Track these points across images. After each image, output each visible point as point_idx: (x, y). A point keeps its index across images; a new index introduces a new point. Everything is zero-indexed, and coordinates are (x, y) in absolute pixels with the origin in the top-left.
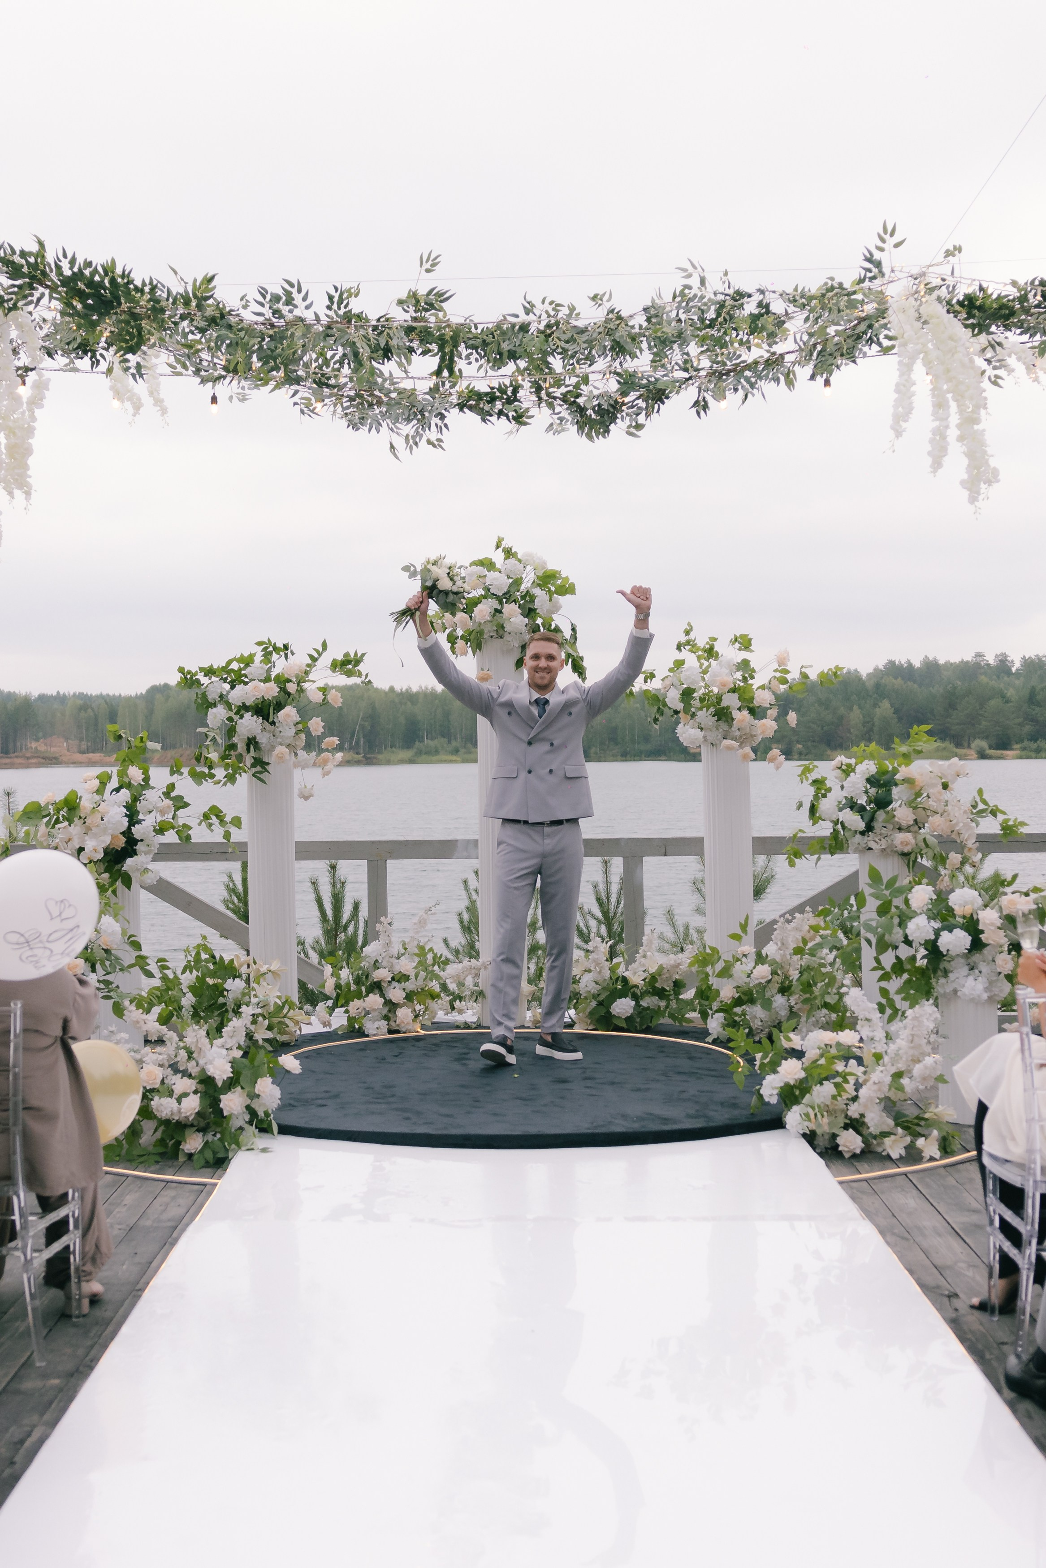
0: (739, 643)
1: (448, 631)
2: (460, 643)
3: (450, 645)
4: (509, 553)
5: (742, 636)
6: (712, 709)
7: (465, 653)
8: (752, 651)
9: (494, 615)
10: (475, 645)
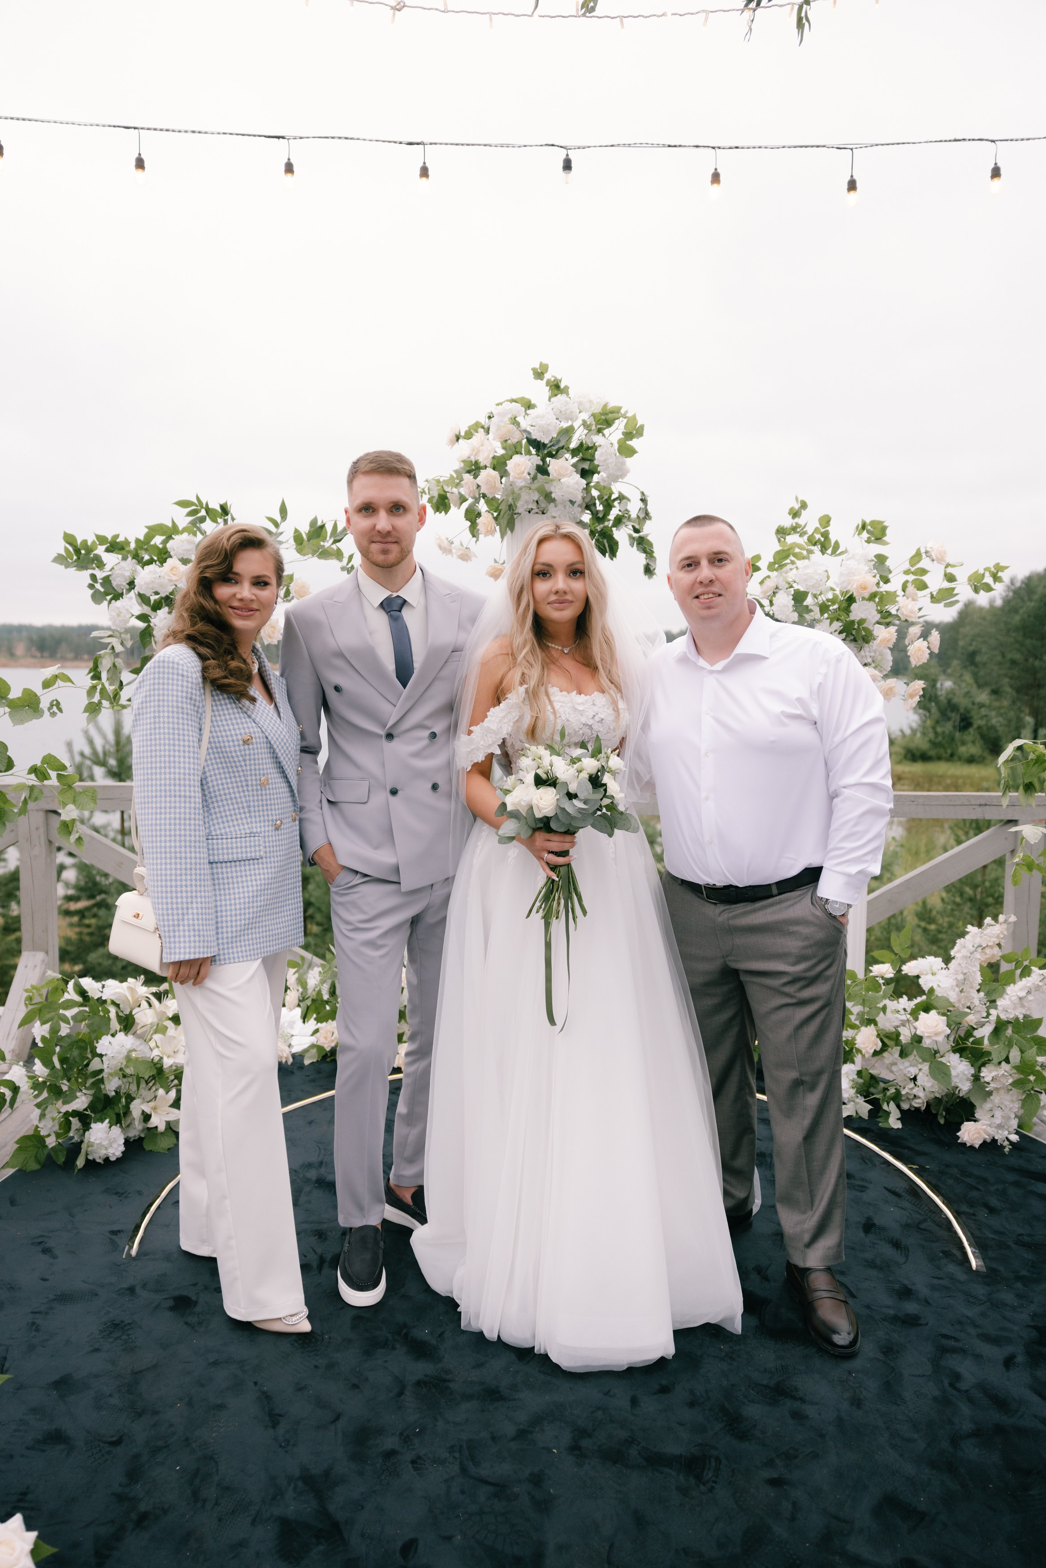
0: (868, 532)
1: (465, 505)
2: (486, 519)
3: (469, 523)
4: (556, 388)
5: (873, 523)
6: (837, 625)
7: (491, 532)
8: (886, 543)
9: (534, 478)
10: (504, 522)
